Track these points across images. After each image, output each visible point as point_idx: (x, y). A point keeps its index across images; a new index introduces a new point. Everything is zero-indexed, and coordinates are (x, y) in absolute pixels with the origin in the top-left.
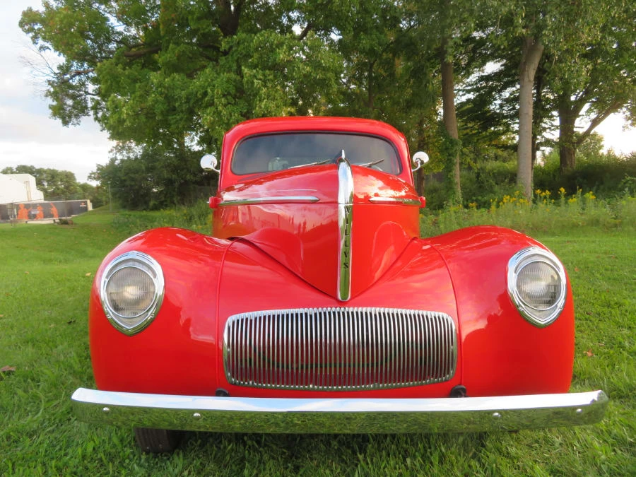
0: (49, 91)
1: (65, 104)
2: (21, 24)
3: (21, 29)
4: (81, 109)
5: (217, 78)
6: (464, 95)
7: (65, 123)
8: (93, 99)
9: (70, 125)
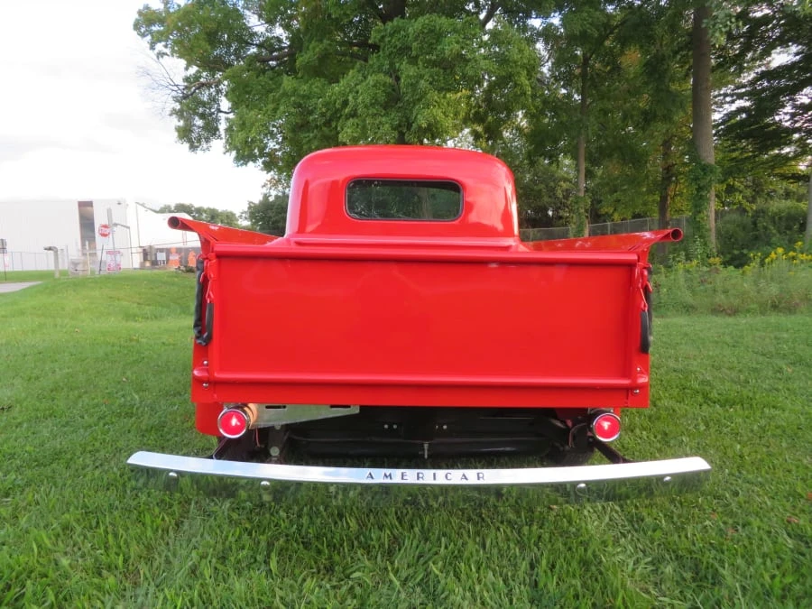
0: (174, 109)
1: (194, 125)
2: (137, 26)
3: (136, 32)
4: (211, 130)
5: (362, 81)
6: (733, 102)
7: (193, 148)
8: (227, 119)
9: (199, 151)
